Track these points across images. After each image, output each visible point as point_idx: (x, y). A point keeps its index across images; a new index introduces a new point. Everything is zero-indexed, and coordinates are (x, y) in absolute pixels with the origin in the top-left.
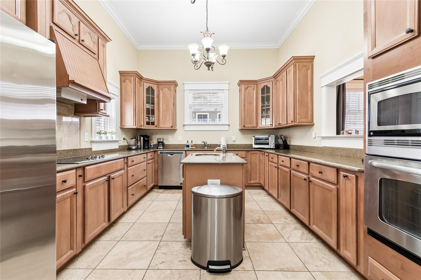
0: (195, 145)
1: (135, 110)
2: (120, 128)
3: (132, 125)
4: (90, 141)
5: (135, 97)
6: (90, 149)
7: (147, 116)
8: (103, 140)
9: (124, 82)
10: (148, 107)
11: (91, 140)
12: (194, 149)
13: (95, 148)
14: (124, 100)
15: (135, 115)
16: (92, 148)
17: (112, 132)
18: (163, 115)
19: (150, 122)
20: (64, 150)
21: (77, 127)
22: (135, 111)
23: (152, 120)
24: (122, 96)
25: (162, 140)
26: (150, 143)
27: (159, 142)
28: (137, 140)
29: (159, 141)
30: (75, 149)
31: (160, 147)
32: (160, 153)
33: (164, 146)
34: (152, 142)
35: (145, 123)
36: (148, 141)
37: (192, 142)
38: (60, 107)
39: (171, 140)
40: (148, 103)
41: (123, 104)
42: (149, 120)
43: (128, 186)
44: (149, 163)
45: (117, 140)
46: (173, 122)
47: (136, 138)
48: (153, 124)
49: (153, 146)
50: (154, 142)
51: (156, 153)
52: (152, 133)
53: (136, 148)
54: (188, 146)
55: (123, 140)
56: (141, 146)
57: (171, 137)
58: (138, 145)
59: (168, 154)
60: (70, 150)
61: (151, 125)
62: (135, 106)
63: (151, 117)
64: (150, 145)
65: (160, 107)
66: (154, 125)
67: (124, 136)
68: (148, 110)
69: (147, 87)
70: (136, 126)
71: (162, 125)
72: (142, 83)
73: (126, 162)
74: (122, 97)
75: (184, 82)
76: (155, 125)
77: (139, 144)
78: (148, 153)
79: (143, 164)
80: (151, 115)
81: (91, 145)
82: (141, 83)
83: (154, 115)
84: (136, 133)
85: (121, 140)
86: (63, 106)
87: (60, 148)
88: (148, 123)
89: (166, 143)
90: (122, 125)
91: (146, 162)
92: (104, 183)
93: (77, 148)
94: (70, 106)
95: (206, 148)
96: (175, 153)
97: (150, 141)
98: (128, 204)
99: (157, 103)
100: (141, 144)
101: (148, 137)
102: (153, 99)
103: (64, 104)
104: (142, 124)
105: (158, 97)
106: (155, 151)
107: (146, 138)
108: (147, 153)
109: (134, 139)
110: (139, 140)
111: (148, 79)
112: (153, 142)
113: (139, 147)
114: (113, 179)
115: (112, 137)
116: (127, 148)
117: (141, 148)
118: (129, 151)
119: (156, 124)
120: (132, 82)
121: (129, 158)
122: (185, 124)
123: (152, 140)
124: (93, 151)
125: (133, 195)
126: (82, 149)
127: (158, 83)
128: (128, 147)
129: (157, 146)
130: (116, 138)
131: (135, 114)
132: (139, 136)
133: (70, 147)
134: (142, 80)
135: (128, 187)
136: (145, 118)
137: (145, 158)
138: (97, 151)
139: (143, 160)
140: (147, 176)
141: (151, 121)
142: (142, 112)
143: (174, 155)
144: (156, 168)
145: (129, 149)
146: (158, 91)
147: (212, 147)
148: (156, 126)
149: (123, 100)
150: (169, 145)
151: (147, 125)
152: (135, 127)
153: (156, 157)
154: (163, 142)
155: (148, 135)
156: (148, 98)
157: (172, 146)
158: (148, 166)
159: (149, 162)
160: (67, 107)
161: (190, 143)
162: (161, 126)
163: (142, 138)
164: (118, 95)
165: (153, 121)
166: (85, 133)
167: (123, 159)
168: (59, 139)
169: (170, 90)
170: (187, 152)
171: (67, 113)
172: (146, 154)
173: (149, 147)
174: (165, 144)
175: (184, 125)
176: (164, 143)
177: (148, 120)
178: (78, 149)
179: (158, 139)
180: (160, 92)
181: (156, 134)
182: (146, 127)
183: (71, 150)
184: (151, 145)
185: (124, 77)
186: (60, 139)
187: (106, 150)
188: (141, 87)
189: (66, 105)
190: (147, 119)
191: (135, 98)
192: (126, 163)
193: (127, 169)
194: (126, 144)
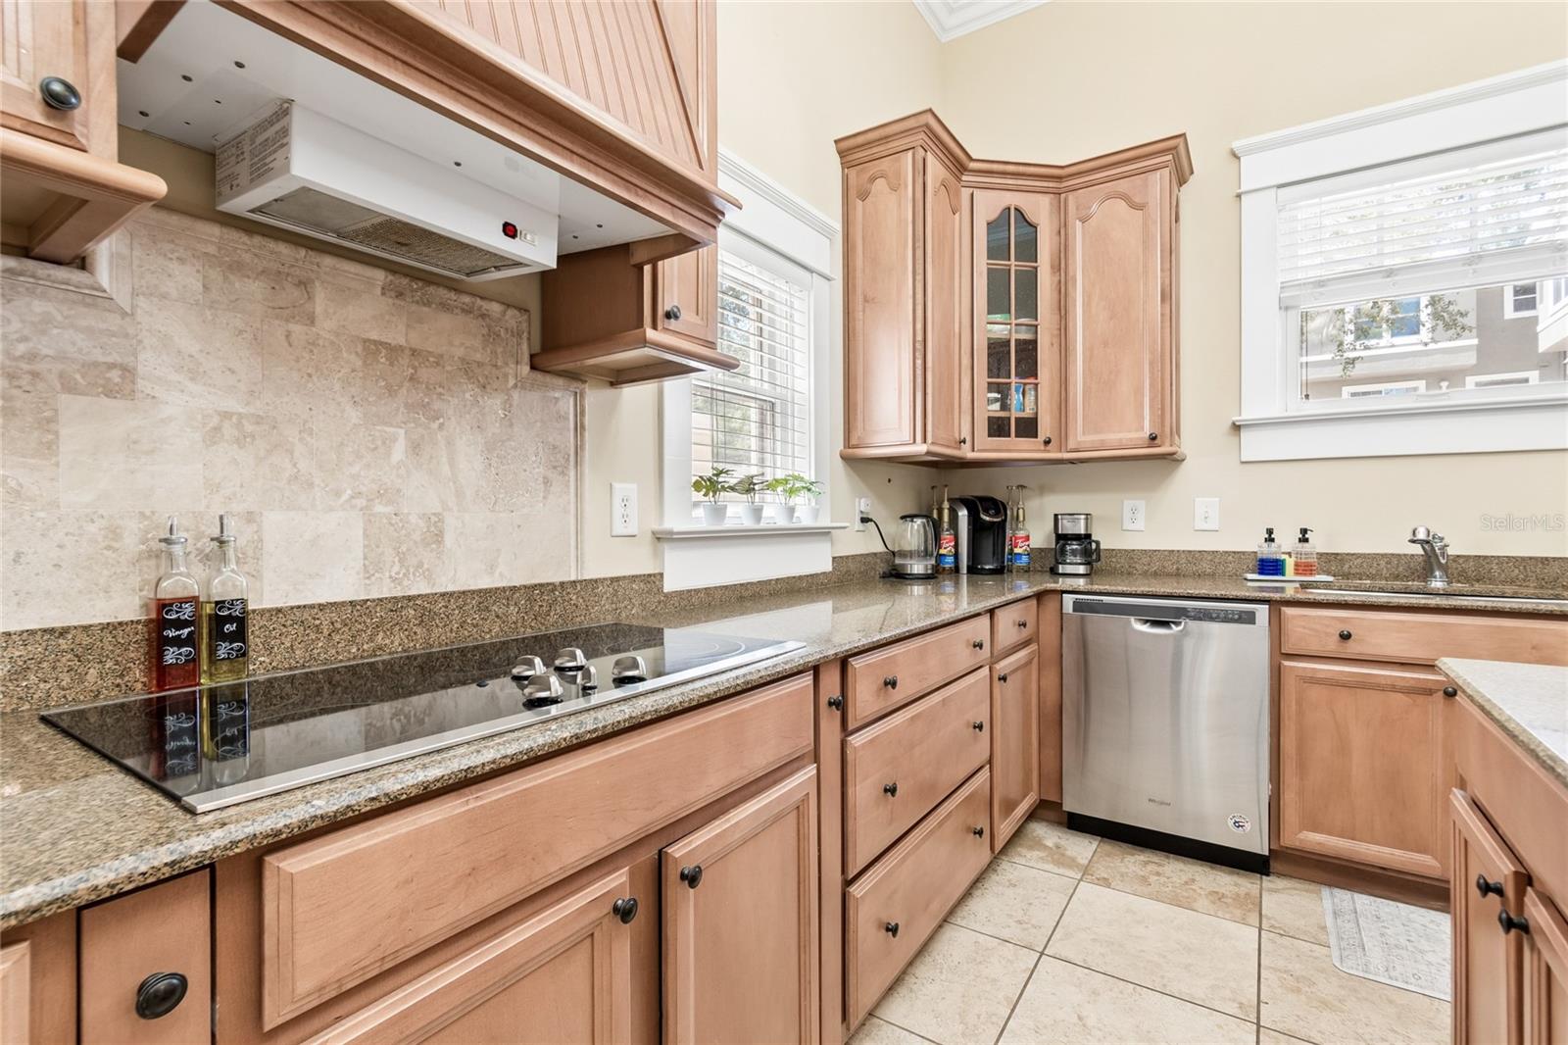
0: (1333, 562)
1: (919, 346)
2: (844, 458)
3: (907, 436)
4: (650, 534)
5: (920, 270)
6: (653, 580)
7: (991, 387)
8: (772, 526)
9: (864, 196)
10: (999, 331)
11: (656, 527)
12: (1327, 585)
13: (683, 572)
14: (866, 300)
15: (919, 380)
16: (661, 575)
17: (787, 481)
18: (1089, 372)
19: (1009, 419)
20: (451, 594)
21: (555, 447)
22: (919, 355)
23: (1021, 405)
24: (854, 278)
25: (1082, 522)
26: (1007, 542)
27: (1062, 538)
28: (937, 526)
29: (1067, 527)
30: (541, 585)
31: (1069, 569)
32: (1078, 606)
33: (1099, 559)
34: (1021, 534)
35: (982, 427)
36: (1000, 528)
37: (1304, 540)
38: (426, 309)
39: (1140, 525)
40: (997, 304)
41: (859, 325)
42: (1004, 407)
43: (851, 874)
44: (1004, 679)
45: (825, 522)
46: (1163, 409)
47: (928, 516)
48: (1028, 427)
49: (1025, 559)
50: (1034, 532)
51: (1051, 604)
52: (1023, 487)
53: (929, 572)
54: (1270, 567)
55: (858, 525)
56: (956, 555)
57: (1141, 504)
58: (942, 551)
59: (1132, 619)
60: (504, 589)
61: (1016, 436)
62: (919, 326)
63: (1017, 391)
64: (1011, 552)
65: (1070, 325)
66: (1035, 436)
67: (864, 505)
68: (998, 351)
69: (993, 216)
70: (925, 441)
71: (1084, 433)
72: (966, 193)
73: (836, 694)
74: (854, 286)
75: (1236, 145)
76: (1042, 437)
77: (947, 549)
78: (1000, 614)
79: (970, 687)
80: (1013, 379)
81: (658, 555)
82: (958, 194)
83: (1035, 376)
84: (933, 488)
85: (844, 528)
86: (444, 307)
87: (429, 576)
88: (998, 427)
89: (1107, 539)
90: (853, 442)
91: (985, 671)
92: (592, 935)
93: (556, 579)
94: (504, 313)
95: (1437, 584)
96: (1182, 613)
97: (1009, 533)
98: (851, 1002)
99: (1056, 305)
100: (956, 546)
101: (997, 506)
102: (1029, 281)
103: (452, 295)
104: (966, 434)
105: (1061, 265)
106: (1040, 596)
107: (986, 512)
108: (991, 612)
109: (919, 521)
110: (946, 526)
111: (995, 167)
112: (1027, 538)
113: (947, 566)
114: (692, 879)
115: (791, 510)
116: (881, 568)
117: (957, 569)
118: (892, 585)
119: (1045, 428)
120: (906, 186)
121: (856, 663)
122: (1247, 414)
123: (1020, 526)
124: (669, 596)
125: (888, 930)
126: (595, 582)
127: (1059, 178)
128: (887, 562)
129: (1050, 561)
130: (816, 513)
131: (919, 372)
132: (946, 505)
133: (501, 574)
134: (964, 178)
135: (848, 883)
136: (983, 394)
137: (980, 646)
138: (697, 591)
139: (964, 659)
140: (990, 762)
141: (1014, 414)
142: (966, 361)
143: (1177, 624)
144: (1051, 697)
145: (895, 575)
146: (1062, 231)
147: (1492, 581)
148: (1047, 442)
149: (860, 299)
150: (1129, 554)
151: (990, 435)
152: (920, 449)
153: (1049, 631)
154: (1088, 536)
155: (998, 496)
156: (998, 281)
157: (1145, 560)
158: (996, 691)
159: (1003, 666)
160: (483, 316)
161: (1285, 544)
162: (1081, 438)
163: (963, 513)
164: (827, 271)
165: (1028, 410)
166: (617, 486)
167: (807, 680)
168: (413, 519)
169: (1140, 207)
170: (1288, 611)
171: (478, 357)
172: (985, 620)
173: (1003, 568)
174: (1102, 547)
175: (1237, 428)
176: (1098, 543)
177: (997, 406)
178: (562, 584)
179: (1056, 516)
180: (1070, 231)
181: (1043, 490)
182: (988, 448)
183: (514, 589)
184: (1017, 550)
185: (862, 170)
186: (422, 524)
187: (751, 584)
188: (957, 215)
189: (467, 299)
190: (990, 401)
191: (920, 277)
192: (830, 704)
193: (843, 744)
194: (879, 548)
